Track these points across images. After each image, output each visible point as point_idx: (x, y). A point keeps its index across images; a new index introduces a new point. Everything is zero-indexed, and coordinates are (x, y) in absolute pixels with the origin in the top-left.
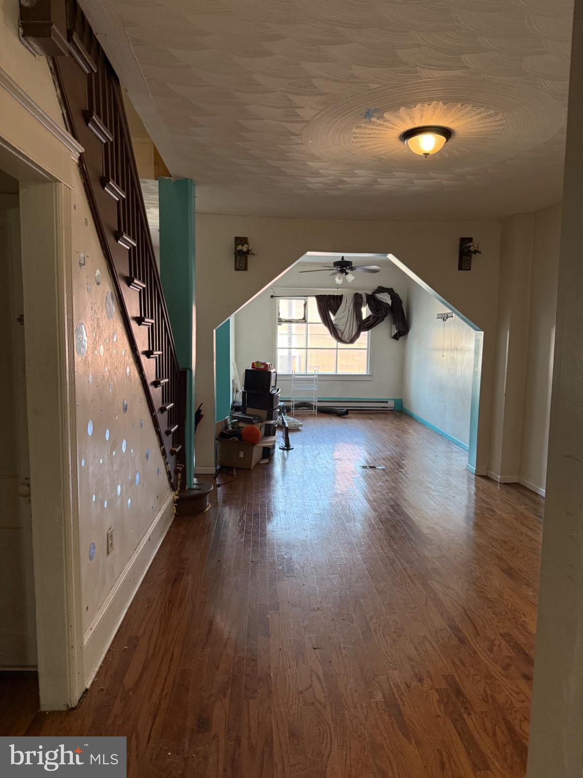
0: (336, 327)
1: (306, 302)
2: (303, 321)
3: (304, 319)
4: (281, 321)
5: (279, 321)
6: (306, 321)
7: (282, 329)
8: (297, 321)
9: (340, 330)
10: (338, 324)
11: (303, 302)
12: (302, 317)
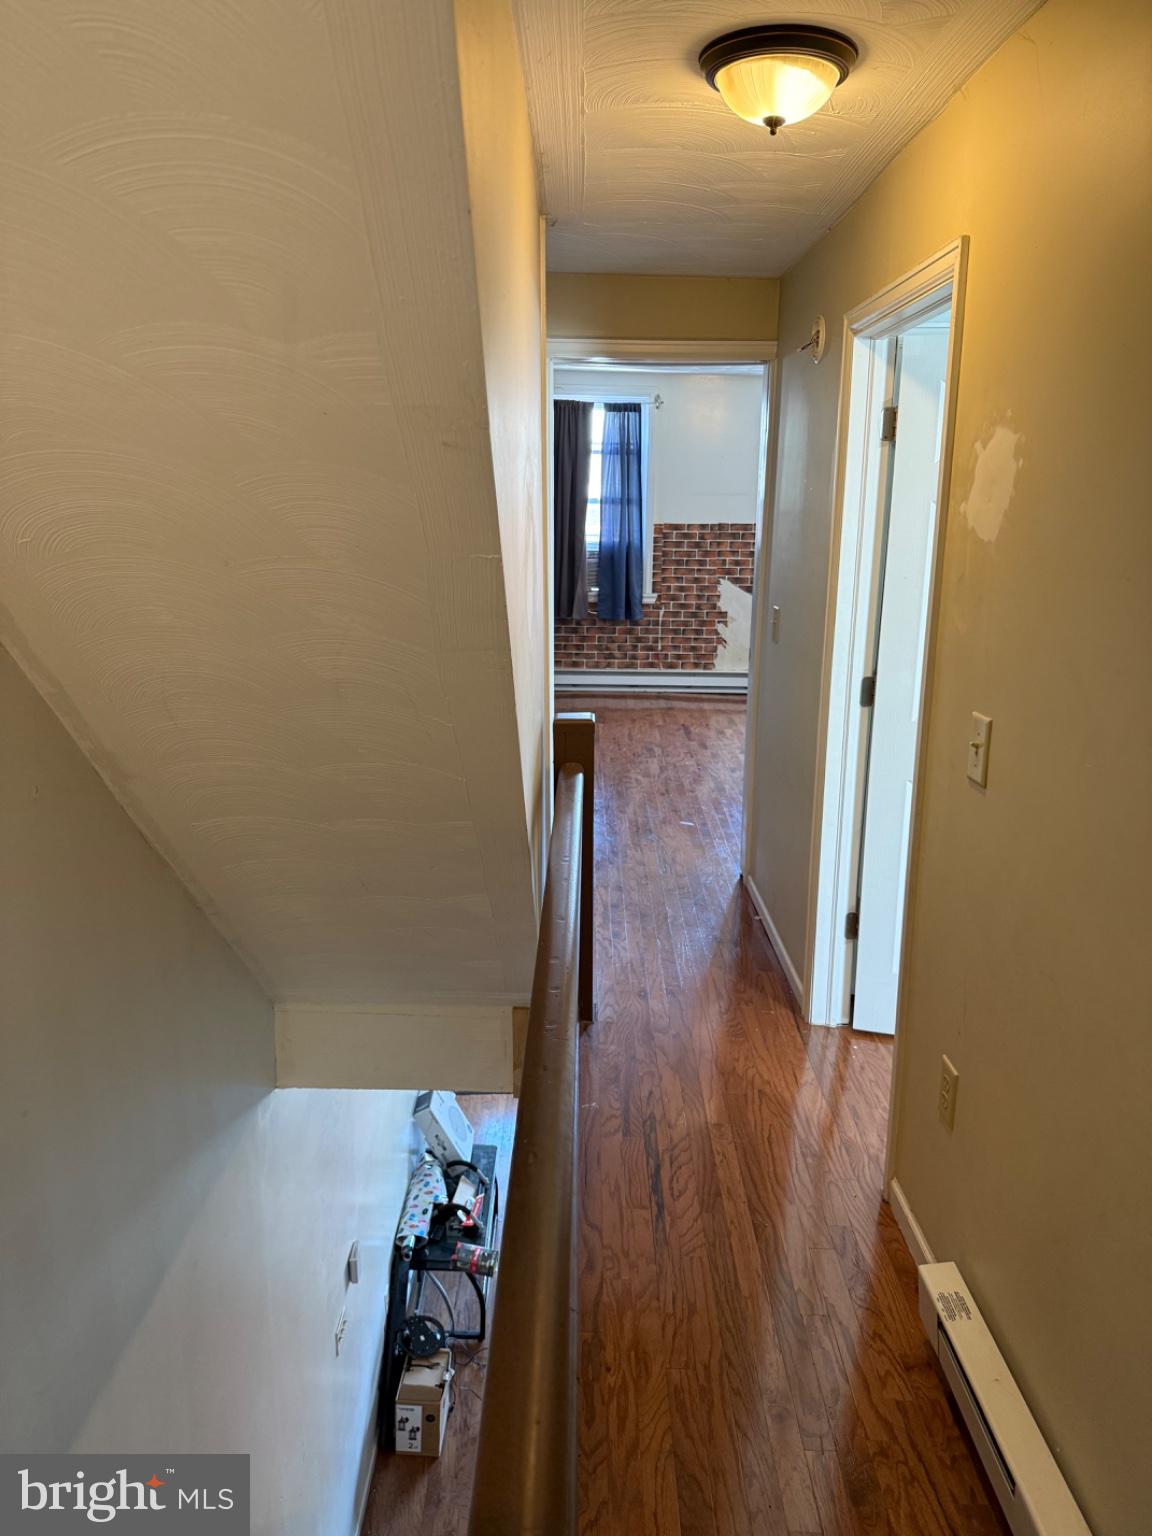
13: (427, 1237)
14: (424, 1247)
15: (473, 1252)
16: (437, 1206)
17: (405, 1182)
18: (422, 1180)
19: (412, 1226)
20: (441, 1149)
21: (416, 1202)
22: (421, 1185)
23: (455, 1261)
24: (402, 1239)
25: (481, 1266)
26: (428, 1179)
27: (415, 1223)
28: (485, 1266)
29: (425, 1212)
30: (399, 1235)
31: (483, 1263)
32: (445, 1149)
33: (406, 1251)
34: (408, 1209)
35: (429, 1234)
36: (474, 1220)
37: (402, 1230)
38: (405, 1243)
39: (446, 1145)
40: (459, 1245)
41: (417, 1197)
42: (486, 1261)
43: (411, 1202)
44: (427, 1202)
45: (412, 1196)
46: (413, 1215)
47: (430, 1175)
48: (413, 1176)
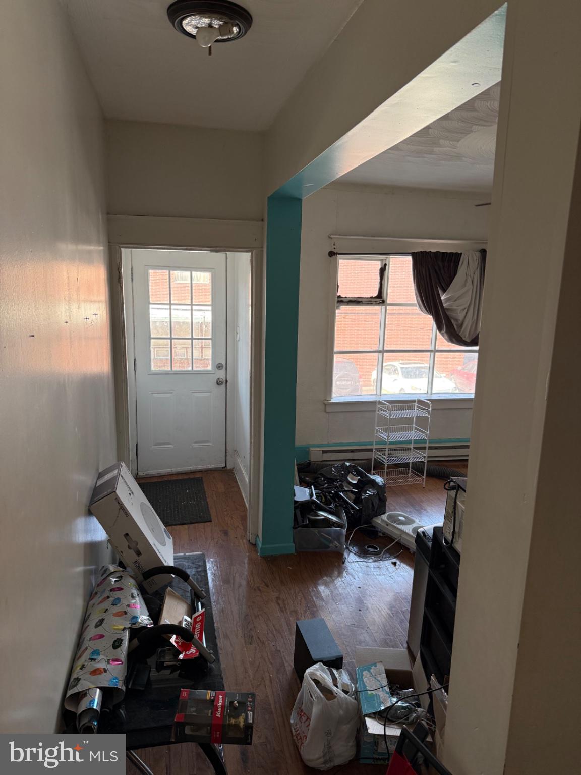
0: (448, 313)
1: (386, 265)
2: (379, 300)
3: (380, 295)
4: (341, 301)
5: (338, 302)
6: (383, 302)
7: (343, 313)
8: (369, 301)
9: (456, 320)
10: (455, 307)
11: (378, 265)
12: (375, 294)
13: (124, 688)
14: (118, 706)
15: (213, 702)
16: (136, 632)
17: (80, 602)
18: (108, 597)
19: (96, 672)
20: (132, 552)
21: (100, 631)
22: (107, 604)
23: (181, 725)
24: (79, 697)
25: (230, 725)
26: (117, 594)
27: (102, 665)
28: (236, 726)
29: (117, 644)
30: (70, 693)
31: (233, 721)
32: (139, 553)
33: (85, 721)
34: (86, 643)
35: (127, 681)
36: (199, 648)
37: (78, 680)
38: (83, 706)
39: (140, 547)
40: (184, 694)
41: (101, 621)
42: (237, 717)
43: (91, 631)
44: (118, 627)
45: (93, 622)
46: (96, 652)
47: (121, 589)
48: (90, 595)
